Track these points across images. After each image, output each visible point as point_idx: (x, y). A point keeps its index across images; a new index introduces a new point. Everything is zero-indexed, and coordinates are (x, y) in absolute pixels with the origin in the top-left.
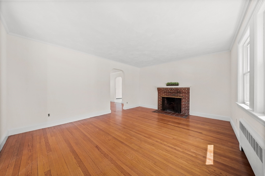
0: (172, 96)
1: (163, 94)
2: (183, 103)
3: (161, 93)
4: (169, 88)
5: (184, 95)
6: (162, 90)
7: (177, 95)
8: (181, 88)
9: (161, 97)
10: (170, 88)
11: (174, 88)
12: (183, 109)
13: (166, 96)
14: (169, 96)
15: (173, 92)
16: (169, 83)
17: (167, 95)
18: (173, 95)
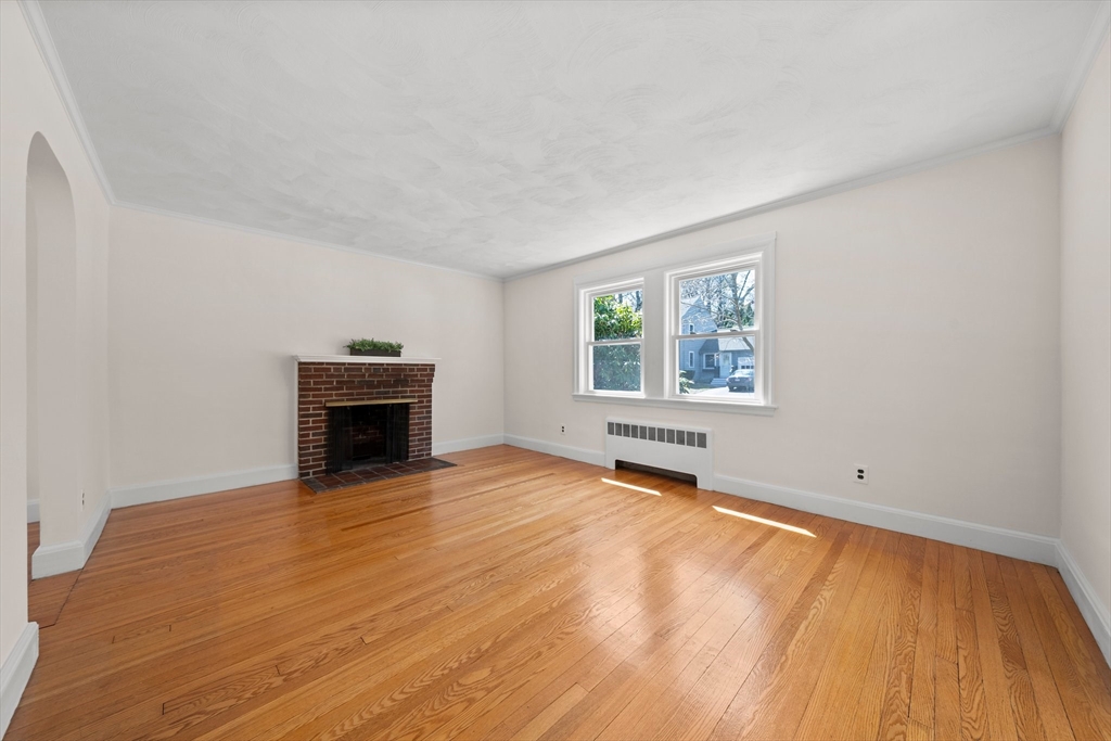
0: (376, 398)
1: (331, 395)
2: (414, 419)
3: (320, 389)
4: (364, 364)
5: (417, 391)
6: (328, 376)
7: (394, 392)
8: (412, 367)
9: (319, 409)
10: (370, 364)
11: (387, 364)
12: (414, 442)
13: (348, 400)
14: (363, 399)
15: (380, 384)
16: (363, 343)
17: (352, 394)
18: (378, 393)
